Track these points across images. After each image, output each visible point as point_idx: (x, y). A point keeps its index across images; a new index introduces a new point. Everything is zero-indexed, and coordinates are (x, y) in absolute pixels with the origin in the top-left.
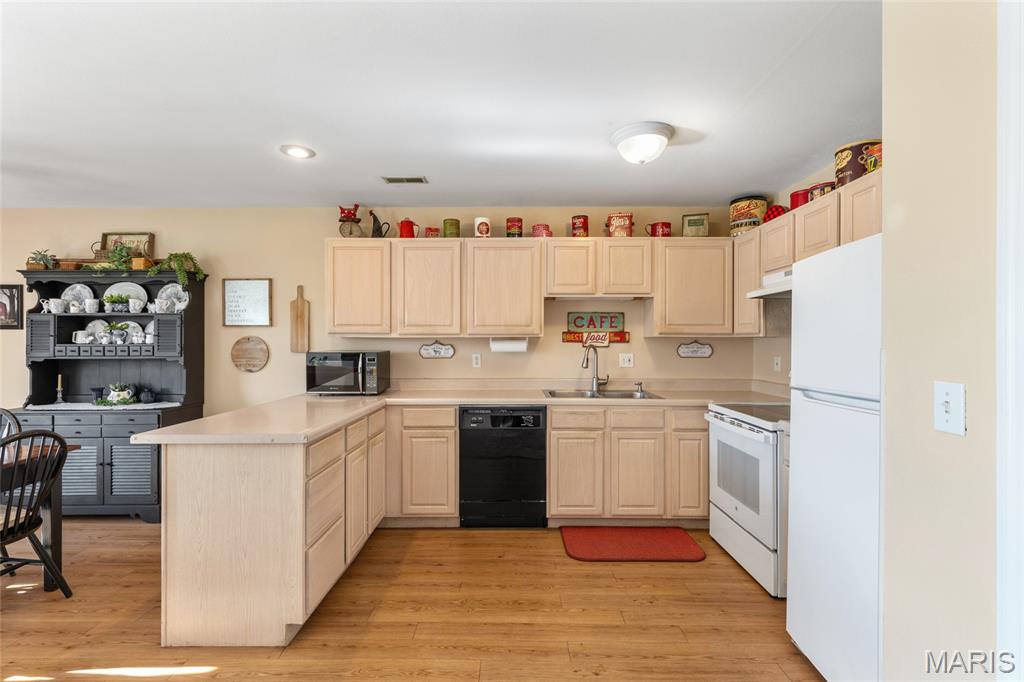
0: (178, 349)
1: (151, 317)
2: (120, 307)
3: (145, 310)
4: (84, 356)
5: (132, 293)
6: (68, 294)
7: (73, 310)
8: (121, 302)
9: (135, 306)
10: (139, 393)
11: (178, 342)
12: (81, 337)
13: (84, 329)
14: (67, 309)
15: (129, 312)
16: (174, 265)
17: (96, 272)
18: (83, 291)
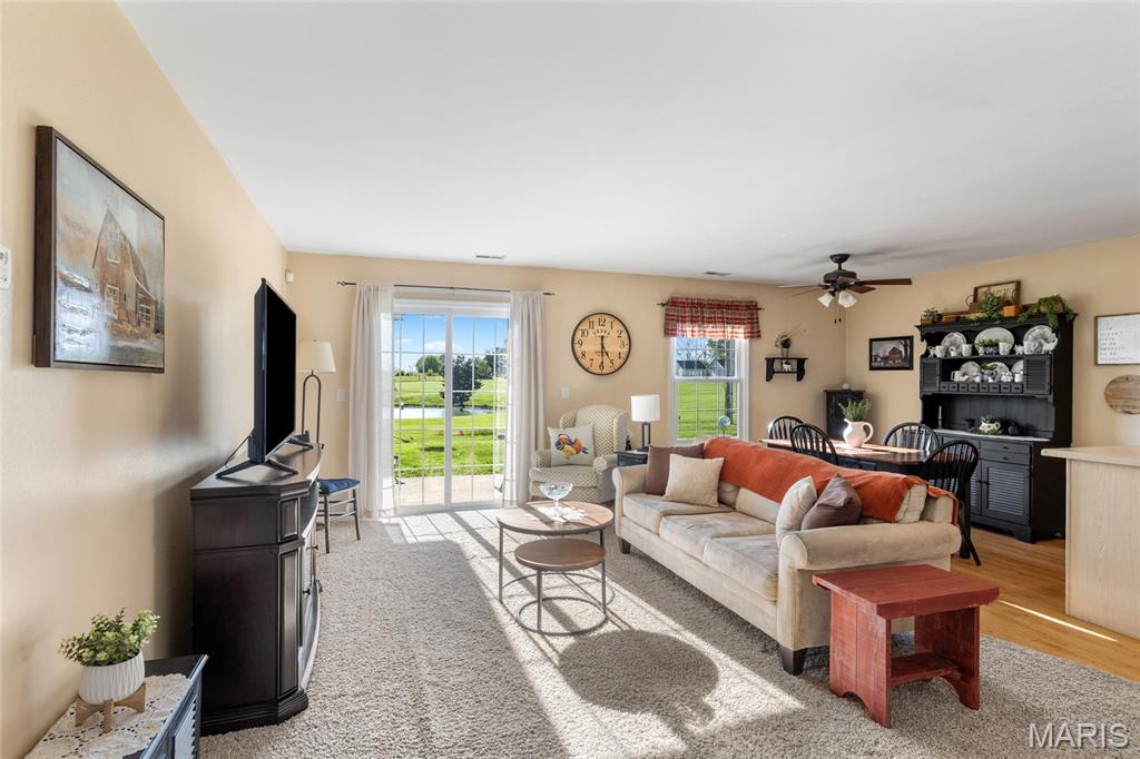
0: (1047, 387)
1: (1020, 358)
2: (991, 350)
3: (1012, 351)
4: (962, 391)
5: (1001, 336)
6: (947, 340)
7: (953, 354)
8: (991, 346)
9: (1004, 349)
10: (1006, 426)
11: (1048, 380)
12: (958, 376)
13: (958, 370)
14: (947, 352)
15: (998, 353)
16: (1043, 309)
17: (972, 322)
18: (958, 337)
